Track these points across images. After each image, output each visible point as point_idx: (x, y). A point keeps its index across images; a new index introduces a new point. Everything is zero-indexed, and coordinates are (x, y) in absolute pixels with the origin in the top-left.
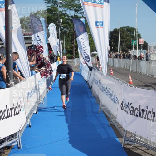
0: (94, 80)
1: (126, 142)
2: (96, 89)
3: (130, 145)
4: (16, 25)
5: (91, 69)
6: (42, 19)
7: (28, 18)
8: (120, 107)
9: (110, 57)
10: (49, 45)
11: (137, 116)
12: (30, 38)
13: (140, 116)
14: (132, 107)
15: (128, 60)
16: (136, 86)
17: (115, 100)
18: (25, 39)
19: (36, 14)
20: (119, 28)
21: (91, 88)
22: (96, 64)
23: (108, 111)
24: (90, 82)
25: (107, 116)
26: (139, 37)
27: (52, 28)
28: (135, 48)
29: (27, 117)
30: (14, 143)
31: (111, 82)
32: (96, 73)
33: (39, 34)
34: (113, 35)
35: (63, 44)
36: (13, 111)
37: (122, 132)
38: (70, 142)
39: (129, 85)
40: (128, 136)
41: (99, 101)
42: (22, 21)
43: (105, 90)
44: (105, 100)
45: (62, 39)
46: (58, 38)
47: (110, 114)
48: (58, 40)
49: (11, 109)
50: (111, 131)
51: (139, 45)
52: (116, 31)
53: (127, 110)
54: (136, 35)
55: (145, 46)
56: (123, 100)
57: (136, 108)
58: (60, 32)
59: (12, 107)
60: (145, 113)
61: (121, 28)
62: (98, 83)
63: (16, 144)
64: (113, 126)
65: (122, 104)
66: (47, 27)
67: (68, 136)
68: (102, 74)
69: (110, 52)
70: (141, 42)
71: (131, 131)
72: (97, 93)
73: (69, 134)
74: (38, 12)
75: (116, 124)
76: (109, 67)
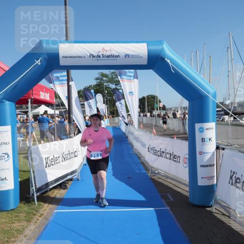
0: (129, 132)
1: (152, 174)
2: (131, 138)
3: (155, 176)
4: (75, 95)
5: (127, 124)
6: (92, 91)
7: (83, 91)
8: (147, 150)
9: (139, 116)
10: (97, 108)
11: (159, 156)
12: (84, 104)
13: (161, 156)
14: (155, 150)
15: (152, 118)
16: (157, 136)
17: (144, 145)
18: (81, 104)
19: (89, 87)
20: (146, 96)
21: (127, 137)
22: (130, 121)
23: (139, 153)
24: (126, 134)
25: (138, 157)
26: (160, 102)
27: (99, 97)
28: (157, 110)
29: (83, 159)
30: (75, 176)
31: (141, 133)
32: (131, 128)
33: (90, 101)
34: (142, 101)
35: (107, 108)
36: (73, 154)
37: (149, 167)
38: (113, 175)
39: (153, 135)
40: (153, 170)
41: (133, 146)
42: (79, 92)
43: (137, 139)
44: (137, 146)
45: (107, 104)
46: (104, 103)
47: (141, 155)
48: (104, 105)
49: (72, 153)
50: (141, 167)
51: (160, 107)
52: (144, 98)
53: (152, 152)
54: (157, 100)
55: (164, 108)
56: (150, 145)
57: (158, 151)
58: (105, 100)
59: (72, 151)
60: (164, 154)
61: (147, 96)
62: (132, 134)
63: (76, 177)
64: (142, 163)
65: (148, 148)
66: (95, 96)
67: (112, 171)
68: (135, 128)
69: (139, 112)
70: (161, 105)
71: (155, 167)
72: (131, 140)
73: (112, 169)
74: (90, 86)
75: (144, 162)
76: (140, 123)
